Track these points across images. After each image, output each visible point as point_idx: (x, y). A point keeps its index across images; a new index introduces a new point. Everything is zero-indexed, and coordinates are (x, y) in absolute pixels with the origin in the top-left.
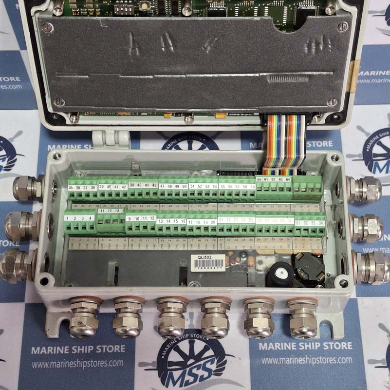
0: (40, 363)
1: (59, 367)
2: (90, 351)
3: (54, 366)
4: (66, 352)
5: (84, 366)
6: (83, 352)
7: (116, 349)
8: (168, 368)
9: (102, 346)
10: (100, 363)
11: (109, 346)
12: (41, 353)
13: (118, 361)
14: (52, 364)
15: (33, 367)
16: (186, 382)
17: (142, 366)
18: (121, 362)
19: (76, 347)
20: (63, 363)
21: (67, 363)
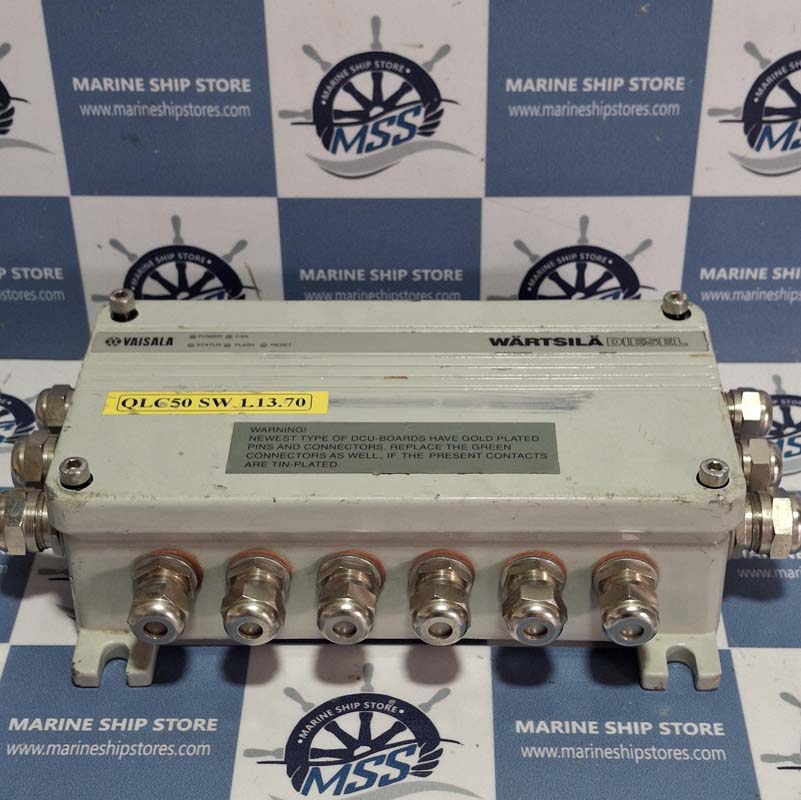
0: (26, 747)
1: (67, 753)
2: (141, 728)
3: (56, 752)
4: (84, 729)
5: (121, 753)
6: (123, 729)
8: (311, 760)
10: (158, 748)
11: (183, 720)
12: (30, 729)
13: (199, 746)
14: (52, 748)
15: (9, 753)
16: (348, 785)
17: (252, 756)
18: (207, 748)
19: (109, 720)
20: (75, 748)
21: (85, 748)
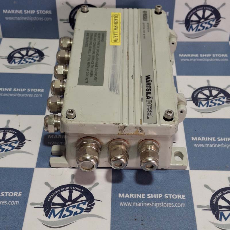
7: (15, 194)
9: (5, 193)
